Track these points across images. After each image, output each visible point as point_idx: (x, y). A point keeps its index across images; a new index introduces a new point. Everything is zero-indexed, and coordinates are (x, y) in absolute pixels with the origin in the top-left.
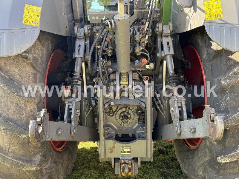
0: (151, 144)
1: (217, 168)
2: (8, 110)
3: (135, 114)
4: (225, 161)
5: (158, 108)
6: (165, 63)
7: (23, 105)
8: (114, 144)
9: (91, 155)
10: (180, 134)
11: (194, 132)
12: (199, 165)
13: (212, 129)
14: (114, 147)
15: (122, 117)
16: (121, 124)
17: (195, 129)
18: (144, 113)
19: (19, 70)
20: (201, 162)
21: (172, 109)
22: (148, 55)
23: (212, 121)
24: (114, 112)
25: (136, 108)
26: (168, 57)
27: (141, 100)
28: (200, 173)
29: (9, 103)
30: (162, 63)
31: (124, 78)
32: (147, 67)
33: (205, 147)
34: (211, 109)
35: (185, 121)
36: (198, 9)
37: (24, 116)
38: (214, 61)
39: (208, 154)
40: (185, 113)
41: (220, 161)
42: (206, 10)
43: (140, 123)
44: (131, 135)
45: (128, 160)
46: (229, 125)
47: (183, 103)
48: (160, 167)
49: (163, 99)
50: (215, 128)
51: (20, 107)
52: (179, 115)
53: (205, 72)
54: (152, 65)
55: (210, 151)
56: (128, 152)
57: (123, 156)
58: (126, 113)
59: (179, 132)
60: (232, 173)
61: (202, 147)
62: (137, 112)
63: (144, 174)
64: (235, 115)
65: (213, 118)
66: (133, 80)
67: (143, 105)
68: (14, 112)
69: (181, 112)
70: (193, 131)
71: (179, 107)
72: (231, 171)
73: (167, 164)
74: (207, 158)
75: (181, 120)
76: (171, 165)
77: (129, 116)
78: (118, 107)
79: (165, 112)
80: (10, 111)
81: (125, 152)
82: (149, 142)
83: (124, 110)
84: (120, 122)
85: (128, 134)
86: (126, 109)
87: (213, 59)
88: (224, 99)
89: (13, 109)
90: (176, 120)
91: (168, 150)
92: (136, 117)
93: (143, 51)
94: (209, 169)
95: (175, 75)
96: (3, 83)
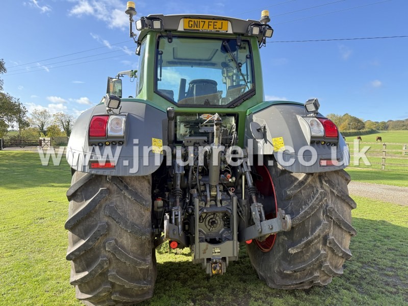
0: (237, 244)
1: (289, 259)
2: (133, 216)
3: (221, 220)
4: (294, 252)
5: (240, 214)
6: (243, 177)
7: (143, 212)
8: (207, 245)
9: (168, 269)
10: (261, 232)
11: (272, 229)
12: (274, 262)
13: (284, 224)
14: (207, 249)
15: (211, 223)
16: (209, 230)
17: (272, 226)
18: (229, 219)
19: (140, 185)
20: (276, 259)
21: (254, 213)
22: (230, 170)
23: (284, 219)
24: (203, 219)
25: (221, 215)
26: (247, 173)
27: (227, 207)
28: (276, 268)
29: (134, 211)
30: (241, 177)
31: (214, 189)
32: (230, 180)
33: (278, 245)
34: (282, 211)
35: (264, 222)
36: (268, 142)
37: (144, 220)
38: (281, 177)
39: (281, 249)
40: (263, 215)
41: (290, 252)
42: (274, 144)
43: (225, 227)
44: (217, 239)
45: (219, 259)
46: (295, 223)
47: (262, 208)
48: (238, 275)
49: (243, 207)
50: (286, 222)
51: (142, 214)
52: (259, 217)
53: (274, 184)
54: (234, 179)
55: (283, 246)
56: (218, 253)
57: (213, 256)
58: (214, 220)
59: (260, 230)
60: (300, 262)
61: (276, 245)
62: (222, 218)
63: (224, 281)
64: (298, 216)
65: (284, 217)
66: (220, 191)
67: (230, 211)
68: (137, 218)
69: (261, 215)
70: (271, 227)
71: (259, 211)
72: (299, 261)
73: (244, 272)
74: (281, 253)
75: (261, 221)
76: (247, 272)
77: (216, 222)
78: (207, 214)
79: (245, 217)
80: (135, 217)
81: (215, 253)
82: (235, 242)
83: (212, 216)
84: (209, 227)
85: (215, 239)
86: (214, 216)
87: (280, 176)
88: (290, 204)
89: (136, 215)
90: (257, 222)
91: (243, 260)
92: (222, 223)
93: (226, 167)
94: (283, 262)
95: (253, 187)
96: (131, 195)
